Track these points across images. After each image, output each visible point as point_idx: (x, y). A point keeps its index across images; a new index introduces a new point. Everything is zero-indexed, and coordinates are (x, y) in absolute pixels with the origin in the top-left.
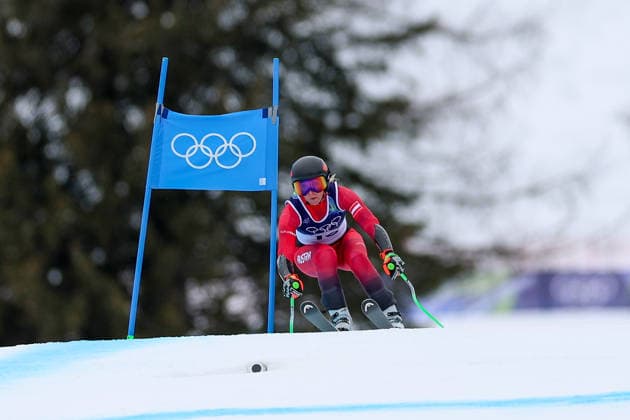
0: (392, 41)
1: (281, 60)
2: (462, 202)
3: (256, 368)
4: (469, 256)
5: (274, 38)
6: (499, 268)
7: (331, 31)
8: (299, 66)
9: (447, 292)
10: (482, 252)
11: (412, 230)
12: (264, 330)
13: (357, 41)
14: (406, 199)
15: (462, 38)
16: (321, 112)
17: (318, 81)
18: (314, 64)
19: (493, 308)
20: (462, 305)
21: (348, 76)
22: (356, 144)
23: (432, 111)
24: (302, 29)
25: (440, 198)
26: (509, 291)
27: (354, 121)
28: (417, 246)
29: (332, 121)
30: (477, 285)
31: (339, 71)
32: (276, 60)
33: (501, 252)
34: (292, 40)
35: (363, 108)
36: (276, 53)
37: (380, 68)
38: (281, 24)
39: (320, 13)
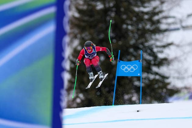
0: (164, 47)
1: (142, 50)
2: (178, 78)
3: (138, 111)
4: (179, 89)
5: (141, 46)
6: (185, 91)
7: (152, 45)
8: (146, 52)
9: (175, 96)
10: (182, 88)
11: (169, 84)
12: (139, 103)
13: (157, 47)
14: (167, 78)
15: (178, 46)
16: (150, 61)
17: (150, 55)
18: (149, 51)
19: (184, 99)
20: (178, 99)
21: (156, 54)
22: (157, 67)
23: (172, 60)
24: (147, 44)
25: (174, 78)
26: (188, 96)
27: (157, 62)
28: (169, 87)
29: (152, 62)
30: (181, 95)
31: (154, 53)
32: (141, 50)
33: (186, 88)
34: (145, 47)
35: (159, 60)
36: (141, 49)
37: (162, 52)
38: (142, 44)
39: (150, 41)
